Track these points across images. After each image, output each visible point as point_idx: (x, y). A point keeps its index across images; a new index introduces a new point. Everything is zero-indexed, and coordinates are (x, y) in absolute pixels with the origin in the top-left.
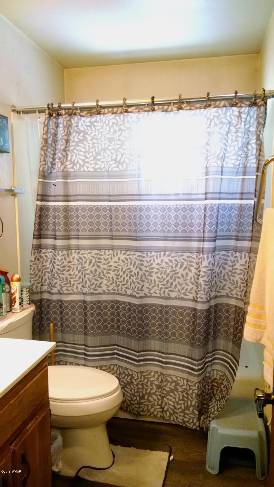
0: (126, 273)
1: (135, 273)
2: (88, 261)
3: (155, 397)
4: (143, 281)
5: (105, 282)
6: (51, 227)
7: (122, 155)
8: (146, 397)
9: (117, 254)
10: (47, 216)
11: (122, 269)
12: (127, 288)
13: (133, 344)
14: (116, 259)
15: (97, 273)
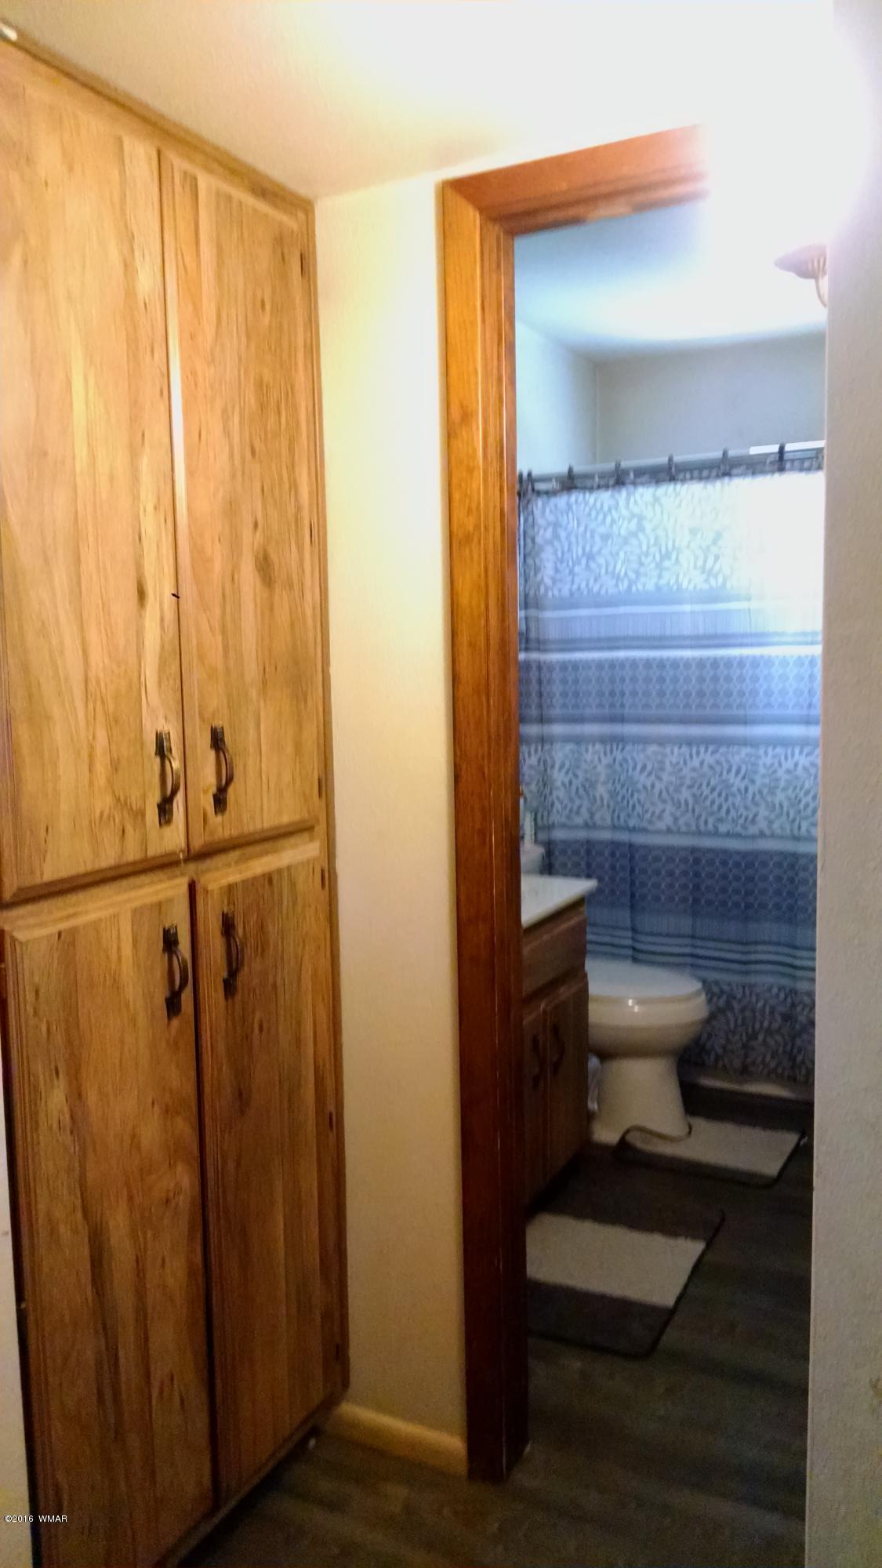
0: (718, 790)
1: (739, 790)
2: (639, 767)
3: (779, 1038)
4: (757, 804)
5: (669, 808)
6: (558, 700)
7: (717, 558)
8: (761, 1037)
9: (698, 753)
10: (549, 681)
11: (708, 784)
12: (720, 820)
13: (732, 929)
14: (696, 762)
15: (657, 791)
